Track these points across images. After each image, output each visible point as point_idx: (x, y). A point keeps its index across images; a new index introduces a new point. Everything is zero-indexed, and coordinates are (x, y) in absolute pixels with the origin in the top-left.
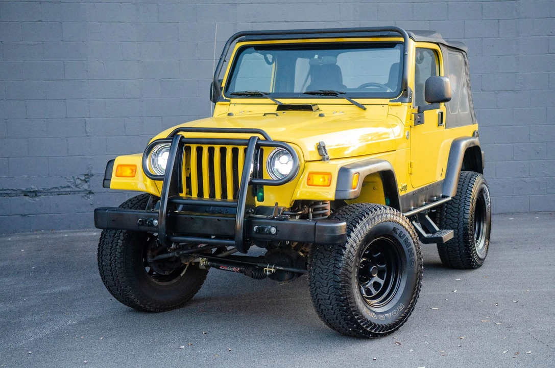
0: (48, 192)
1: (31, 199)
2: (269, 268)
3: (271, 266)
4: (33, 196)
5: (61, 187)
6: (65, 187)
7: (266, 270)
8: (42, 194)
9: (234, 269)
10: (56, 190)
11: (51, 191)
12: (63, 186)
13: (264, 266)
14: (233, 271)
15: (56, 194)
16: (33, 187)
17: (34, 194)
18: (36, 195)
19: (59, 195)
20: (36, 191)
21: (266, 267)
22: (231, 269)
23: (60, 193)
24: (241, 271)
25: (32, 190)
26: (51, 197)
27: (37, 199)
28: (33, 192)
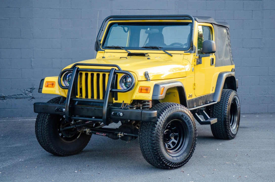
0: (10, 97)
1: (1, 101)
2: (120, 134)
3: (121, 133)
4: (2, 99)
5: (18, 95)
6: (20, 95)
7: (119, 135)
8: (8, 98)
9: (103, 134)
10: (15, 96)
11: (12, 96)
12: (19, 94)
13: (118, 133)
14: (103, 135)
15: (15, 98)
16: (3, 94)
17: (3, 98)
18: (4, 99)
19: (16, 99)
20: (4, 96)
21: (119, 134)
22: (101, 134)
23: (17, 98)
24: (106, 136)
25: (2, 96)
26: (12, 100)
27: (5, 101)
28: (3, 97)
